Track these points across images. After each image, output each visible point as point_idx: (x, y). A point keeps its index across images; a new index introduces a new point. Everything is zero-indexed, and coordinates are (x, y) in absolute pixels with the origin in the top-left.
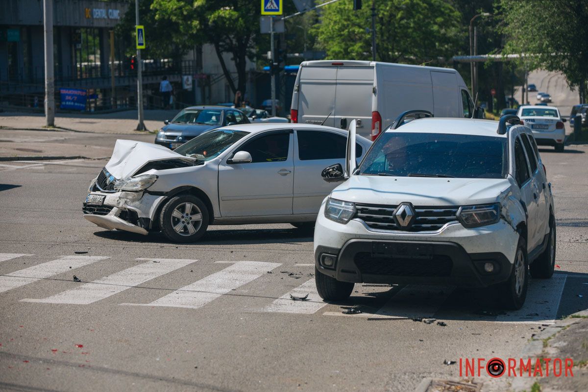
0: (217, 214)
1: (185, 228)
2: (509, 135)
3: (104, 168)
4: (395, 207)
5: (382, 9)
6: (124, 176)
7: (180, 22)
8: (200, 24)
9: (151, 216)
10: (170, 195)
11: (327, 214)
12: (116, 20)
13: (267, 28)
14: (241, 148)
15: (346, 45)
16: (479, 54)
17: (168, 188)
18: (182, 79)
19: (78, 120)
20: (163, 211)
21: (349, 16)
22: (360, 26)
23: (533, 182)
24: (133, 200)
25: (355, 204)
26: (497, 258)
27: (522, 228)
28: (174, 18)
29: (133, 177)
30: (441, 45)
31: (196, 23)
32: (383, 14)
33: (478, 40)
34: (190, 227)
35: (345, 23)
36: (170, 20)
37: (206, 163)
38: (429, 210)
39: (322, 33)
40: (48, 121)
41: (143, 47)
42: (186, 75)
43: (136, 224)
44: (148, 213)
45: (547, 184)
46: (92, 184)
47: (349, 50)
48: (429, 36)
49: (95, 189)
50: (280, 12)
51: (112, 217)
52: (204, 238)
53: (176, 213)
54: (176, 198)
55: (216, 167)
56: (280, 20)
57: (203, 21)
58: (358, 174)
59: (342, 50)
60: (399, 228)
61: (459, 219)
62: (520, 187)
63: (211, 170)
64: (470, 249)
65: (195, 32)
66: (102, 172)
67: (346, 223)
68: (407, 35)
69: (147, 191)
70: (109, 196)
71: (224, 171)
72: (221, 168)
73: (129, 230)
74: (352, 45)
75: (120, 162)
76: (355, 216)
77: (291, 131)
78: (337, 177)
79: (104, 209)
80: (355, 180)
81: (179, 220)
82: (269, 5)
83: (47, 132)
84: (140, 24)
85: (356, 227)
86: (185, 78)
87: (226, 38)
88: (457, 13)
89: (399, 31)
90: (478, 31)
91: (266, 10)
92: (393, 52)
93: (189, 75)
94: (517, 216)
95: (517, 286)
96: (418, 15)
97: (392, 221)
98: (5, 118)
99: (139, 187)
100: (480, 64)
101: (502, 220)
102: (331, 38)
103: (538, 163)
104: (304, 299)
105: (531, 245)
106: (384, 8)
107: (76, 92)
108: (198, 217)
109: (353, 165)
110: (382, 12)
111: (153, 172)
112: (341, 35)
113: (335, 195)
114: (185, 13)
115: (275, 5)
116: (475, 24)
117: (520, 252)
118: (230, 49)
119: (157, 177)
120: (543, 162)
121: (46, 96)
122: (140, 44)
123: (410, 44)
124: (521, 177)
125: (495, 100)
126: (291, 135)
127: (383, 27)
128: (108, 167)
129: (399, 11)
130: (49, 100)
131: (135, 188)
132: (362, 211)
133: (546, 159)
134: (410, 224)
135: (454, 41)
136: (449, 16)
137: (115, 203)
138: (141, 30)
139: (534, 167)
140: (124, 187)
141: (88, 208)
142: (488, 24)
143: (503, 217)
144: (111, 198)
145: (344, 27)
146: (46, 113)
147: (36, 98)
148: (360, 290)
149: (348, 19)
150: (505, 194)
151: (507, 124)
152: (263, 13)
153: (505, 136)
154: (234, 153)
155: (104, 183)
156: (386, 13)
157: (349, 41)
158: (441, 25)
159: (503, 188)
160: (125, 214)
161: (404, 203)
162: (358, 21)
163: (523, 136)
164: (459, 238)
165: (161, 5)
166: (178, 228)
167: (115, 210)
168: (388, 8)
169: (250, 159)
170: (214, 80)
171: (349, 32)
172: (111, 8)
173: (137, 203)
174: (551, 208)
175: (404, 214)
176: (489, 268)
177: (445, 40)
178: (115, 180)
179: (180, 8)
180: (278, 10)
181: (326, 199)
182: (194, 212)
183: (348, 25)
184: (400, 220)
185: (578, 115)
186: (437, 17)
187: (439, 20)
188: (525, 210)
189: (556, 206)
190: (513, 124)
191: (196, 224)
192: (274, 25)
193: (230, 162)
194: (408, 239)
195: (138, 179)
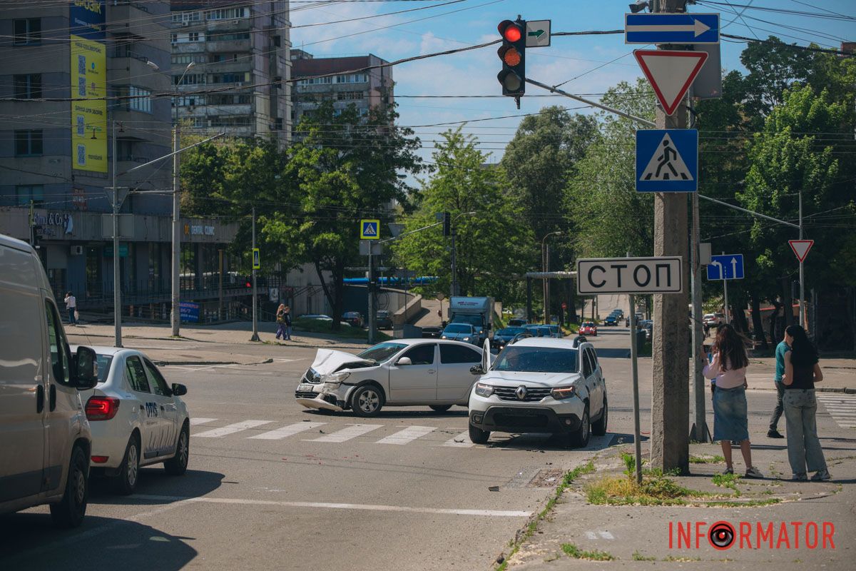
0: (388, 399)
1: (368, 407)
2: (580, 348)
3: (311, 368)
4: (516, 388)
5: (460, 228)
6: (327, 373)
7: (288, 244)
8: (306, 246)
9: (345, 399)
10: (359, 385)
11: (477, 392)
12: (211, 236)
13: (365, 250)
14: (404, 355)
15: (425, 261)
16: (551, 270)
17: (357, 382)
18: (269, 291)
19: (195, 331)
20: (354, 396)
21: (428, 234)
22: (438, 243)
23: (593, 376)
24: (333, 389)
25: (493, 386)
26: (573, 417)
27: (587, 401)
28: (282, 240)
29: (333, 373)
30: (515, 261)
31: (302, 245)
32: (461, 232)
33: (550, 257)
34: (371, 406)
35: (425, 240)
36: (279, 242)
37: (381, 365)
38: (535, 390)
39: (403, 249)
40: (174, 331)
41: (258, 267)
42: (272, 287)
43: (335, 404)
44: (344, 398)
45: (602, 379)
46: (302, 379)
47: (428, 266)
48: (505, 252)
49: (304, 381)
50: (378, 237)
51: (318, 399)
52: (378, 414)
53: (362, 398)
54: (362, 387)
55: (387, 367)
56: (377, 244)
57: (308, 243)
58: (492, 370)
59: (422, 266)
60: (518, 400)
61: (552, 395)
62: (586, 378)
63: (385, 369)
64: (558, 412)
65: (301, 253)
66: (309, 371)
67: (488, 397)
68: (483, 252)
69: (343, 383)
70: (316, 386)
71: (393, 370)
72: (391, 368)
73: (330, 408)
74: (431, 261)
75: (322, 364)
76: (493, 393)
77: (436, 344)
78: (480, 371)
79: (313, 394)
80: (490, 373)
81: (364, 402)
82: (367, 230)
83: (175, 342)
84: (256, 247)
85: (494, 399)
86: (272, 290)
87: (326, 259)
88: (531, 232)
89: (476, 248)
90: (550, 249)
91: (364, 235)
92: (470, 267)
93: (276, 287)
94: (584, 394)
95: (584, 433)
96: (494, 233)
97: (514, 396)
98: (130, 328)
99: (338, 380)
100: (553, 281)
101: (575, 396)
102: (411, 254)
103: (597, 365)
104: (461, 442)
105: (592, 414)
106: (462, 226)
107: (190, 306)
108: (376, 400)
109: (489, 365)
110: (460, 230)
111: (346, 370)
112: (420, 252)
113: (481, 381)
114: (292, 236)
115: (373, 231)
116: (547, 241)
117: (585, 415)
118: (329, 268)
119: (350, 373)
120: (600, 365)
121: (173, 310)
122: (255, 265)
123: (486, 260)
124: (587, 373)
125: (566, 313)
126: (436, 347)
127: (461, 245)
128: (312, 366)
129: (477, 230)
130: (175, 313)
131: (334, 381)
132: (498, 390)
133: (601, 361)
134: (525, 397)
135: (526, 258)
136: (524, 234)
137: (321, 391)
138: (257, 252)
139: (594, 368)
140: (327, 380)
141: (299, 394)
142: (559, 241)
143: (576, 394)
144: (317, 387)
145: (423, 245)
146: (172, 325)
147: (140, 308)
148: (494, 436)
149: (428, 237)
150: (577, 382)
151: (578, 341)
152: (362, 237)
153: (577, 349)
154: (399, 358)
155: (311, 377)
156: (464, 231)
157: (428, 257)
158: (515, 243)
159: (576, 378)
160: (326, 398)
161: (521, 386)
162: (437, 238)
163: (588, 349)
164: (552, 405)
165: (271, 229)
166: (363, 408)
167: (320, 395)
168: (465, 227)
169: (410, 363)
170: (297, 292)
171: (428, 248)
172: (206, 225)
173: (336, 390)
174: (605, 393)
175: (521, 392)
176: (568, 422)
177: (518, 257)
178: (320, 375)
179: (288, 232)
180: (375, 235)
181: (475, 384)
182: (374, 397)
183: (428, 242)
184: (519, 395)
185: (643, 330)
186: (511, 236)
187: (514, 238)
188: (589, 392)
189: (608, 392)
190: (582, 341)
191: (374, 405)
192: (371, 248)
193: (396, 364)
194: (523, 406)
195: (337, 374)
